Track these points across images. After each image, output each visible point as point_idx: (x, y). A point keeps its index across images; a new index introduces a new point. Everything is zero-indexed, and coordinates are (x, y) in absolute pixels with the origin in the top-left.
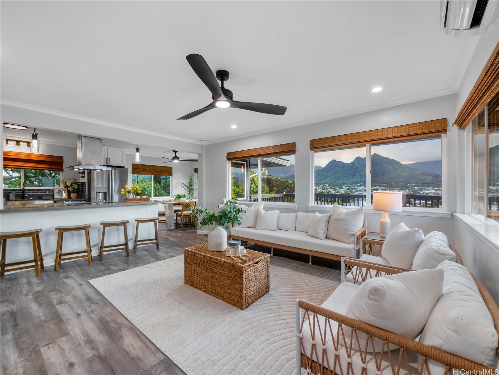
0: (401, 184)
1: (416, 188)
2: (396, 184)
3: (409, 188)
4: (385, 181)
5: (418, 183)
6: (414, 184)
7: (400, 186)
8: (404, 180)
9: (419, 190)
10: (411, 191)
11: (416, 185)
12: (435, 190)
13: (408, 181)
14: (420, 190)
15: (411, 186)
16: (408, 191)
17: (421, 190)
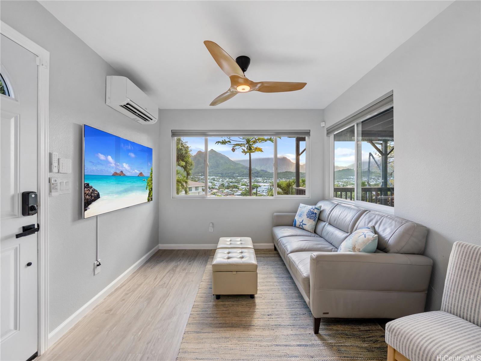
0: (229, 174)
1: (239, 177)
2: (227, 175)
3: (235, 177)
5: (239, 174)
6: (237, 175)
7: (229, 176)
9: (241, 179)
11: (239, 175)
15: (236, 176)
16: (234, 180)
17: (242, 179)
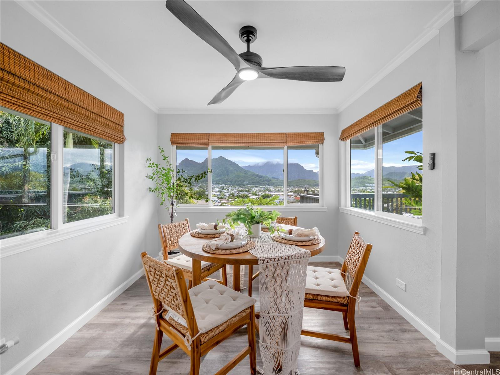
4: (228, 180)
8: (242, 179)
10: (246, 188)
12: (261, 187)
13: (243, 180)
14: (252, 188)
